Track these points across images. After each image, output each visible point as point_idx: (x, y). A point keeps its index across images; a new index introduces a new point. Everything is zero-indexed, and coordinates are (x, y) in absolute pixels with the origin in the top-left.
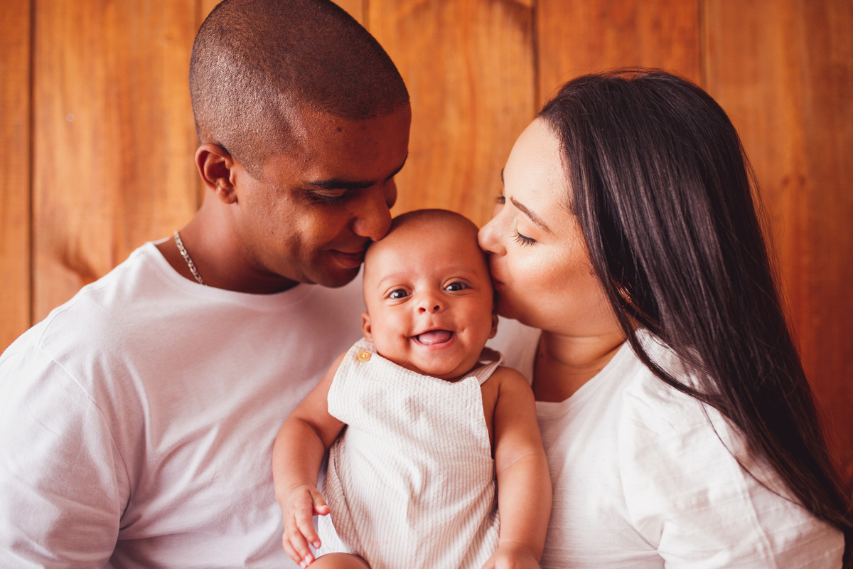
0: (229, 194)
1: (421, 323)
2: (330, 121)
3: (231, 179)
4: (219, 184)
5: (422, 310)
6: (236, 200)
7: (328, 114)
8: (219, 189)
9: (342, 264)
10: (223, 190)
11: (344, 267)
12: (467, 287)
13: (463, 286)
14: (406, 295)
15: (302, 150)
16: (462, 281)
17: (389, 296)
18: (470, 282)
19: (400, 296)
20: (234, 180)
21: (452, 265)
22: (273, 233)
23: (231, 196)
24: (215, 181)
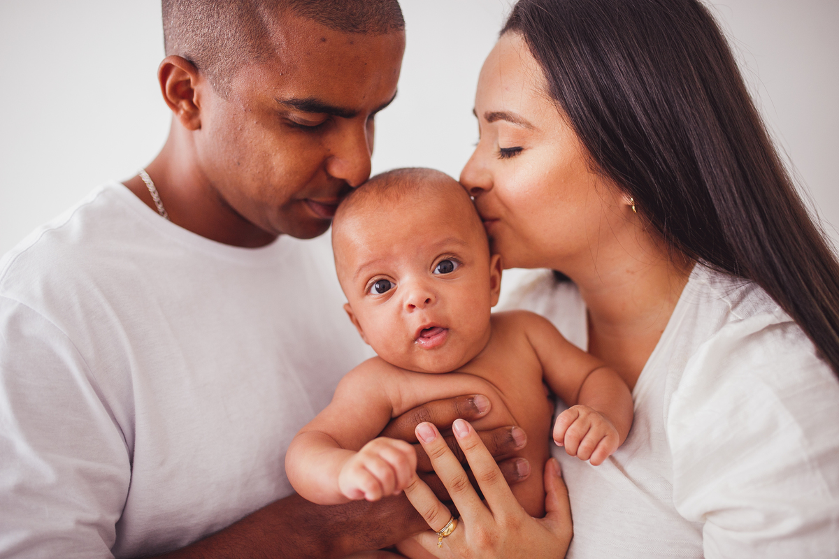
0: (193, 118)
2: (314, 29)
3: (194, 100)
4: (182, 106)
5: (412, 307)
6: (199, 127)
7: (312, 21)
8: (182, 112)
9: (314, 213)
10: (186, 113)
11: (316, 216)
15: (278, 61)
17: (370, 290)
20: (198, 102)
22: (239, 164)
23: (195, 121)
24: (178, 102)
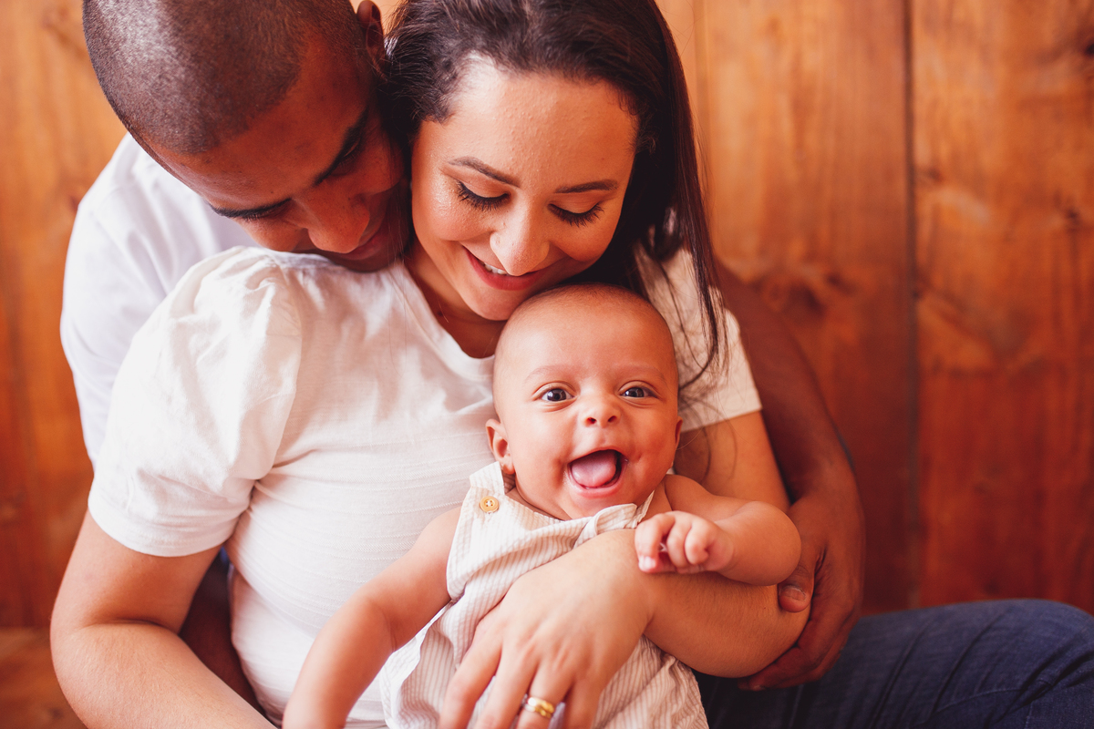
1: (586, 440)
5: (591, 421)
12: (651, 395)
13: (645, 394)
14: (564, 398)
16: (647, 386)
17: (540, 397)
18: (655, 388)
19: (556, 398)
21: (637, 364)
